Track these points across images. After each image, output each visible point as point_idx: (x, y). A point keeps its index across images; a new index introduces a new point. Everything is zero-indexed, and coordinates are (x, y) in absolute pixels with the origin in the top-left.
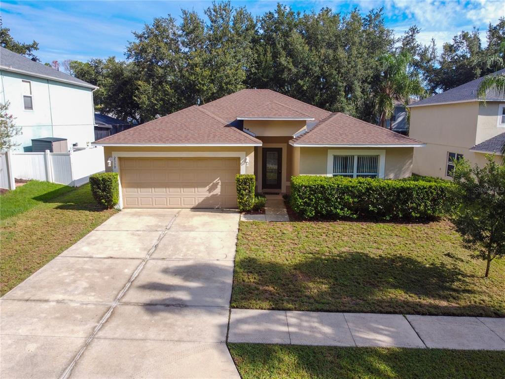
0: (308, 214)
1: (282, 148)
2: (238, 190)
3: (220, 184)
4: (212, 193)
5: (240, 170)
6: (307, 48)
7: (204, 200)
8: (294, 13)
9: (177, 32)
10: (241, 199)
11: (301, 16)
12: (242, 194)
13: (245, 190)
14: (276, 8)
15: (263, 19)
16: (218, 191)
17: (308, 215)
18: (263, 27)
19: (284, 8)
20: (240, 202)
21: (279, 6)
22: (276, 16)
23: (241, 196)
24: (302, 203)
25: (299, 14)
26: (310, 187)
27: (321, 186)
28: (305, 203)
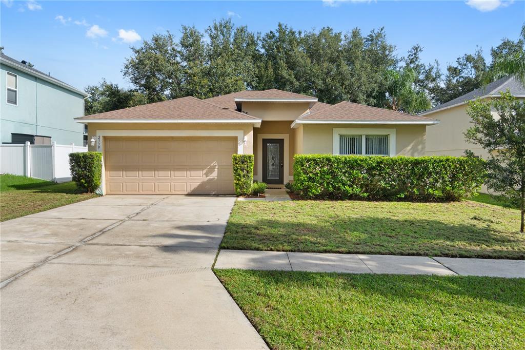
0: (314, 191)
1: (283, 139)
2: (234, 170)
3: (217, 167)
4: (208, 178)
5: (237, 151)
6: (309, 61)
7: (200, 185)
8: (295, 32)
9: (176, 48)
10: (238, 180)
11: (302, 36)
12: (239, 175)
13: (242, 170)
14: (277, 28)
15: (264, 39)
16: (214, 175)
17: (313, 193)
18: (264, 47)
19: (286, 26)
20: (237, 184)
21: (280, 25)
22: (277, 35)
23: (238, 177)
24: (306, 178)
25: (300, 33)
26: (314, 160)
27: (327, 159)
28: (310, 178)
